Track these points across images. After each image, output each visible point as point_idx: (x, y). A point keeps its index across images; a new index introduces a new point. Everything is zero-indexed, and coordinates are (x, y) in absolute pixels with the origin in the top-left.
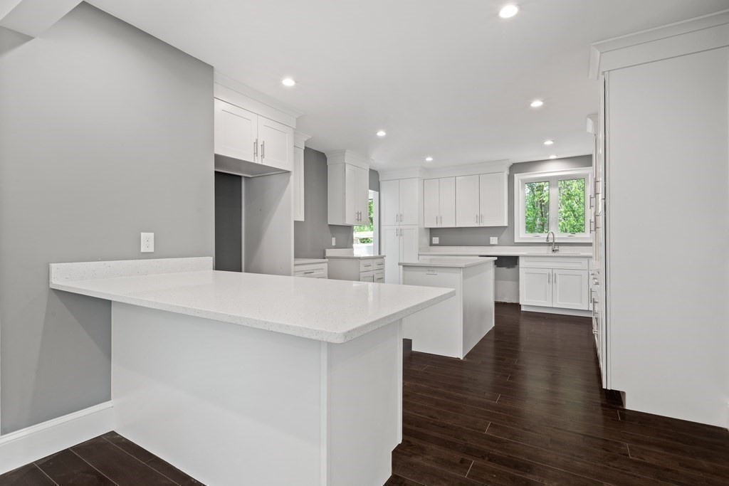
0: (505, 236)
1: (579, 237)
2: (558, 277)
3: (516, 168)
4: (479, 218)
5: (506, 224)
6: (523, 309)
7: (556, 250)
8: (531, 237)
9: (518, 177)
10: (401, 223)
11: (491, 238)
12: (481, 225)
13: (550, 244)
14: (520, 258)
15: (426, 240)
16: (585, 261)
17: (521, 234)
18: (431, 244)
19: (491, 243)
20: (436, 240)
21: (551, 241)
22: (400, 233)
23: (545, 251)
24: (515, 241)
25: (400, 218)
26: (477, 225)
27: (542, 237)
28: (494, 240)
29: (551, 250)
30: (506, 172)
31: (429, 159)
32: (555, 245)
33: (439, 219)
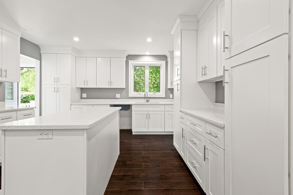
0: (124, 93)
1: (158, 95)
2: (151, 115)
3: (130, 57)
4: (110, 83)
5: (125, 87)
6: (133, 134)
7: (149, 101)
8: (136, 94)
9: (130, 62)
10: (58, 84)
11: (117, 94)
12: (112, 87)
13: (145, 98)
14: (132, 106)
15: (78, 95)
16: (163, 106)
17: (132, 93)
18: (82, 98)
19: (117, 97)
20: (85, 95)
21: (146, 96)
22: (56, 90)
23: (143, 101)
24: (129, 96)
25: (57, 80)
26: (109, 87)
27: (142, 94)
28: (118, 96)
29: (146, 102)
30: (125, 59)
31: (76, 39)
32: (147, 98)
33: (86, 82)
